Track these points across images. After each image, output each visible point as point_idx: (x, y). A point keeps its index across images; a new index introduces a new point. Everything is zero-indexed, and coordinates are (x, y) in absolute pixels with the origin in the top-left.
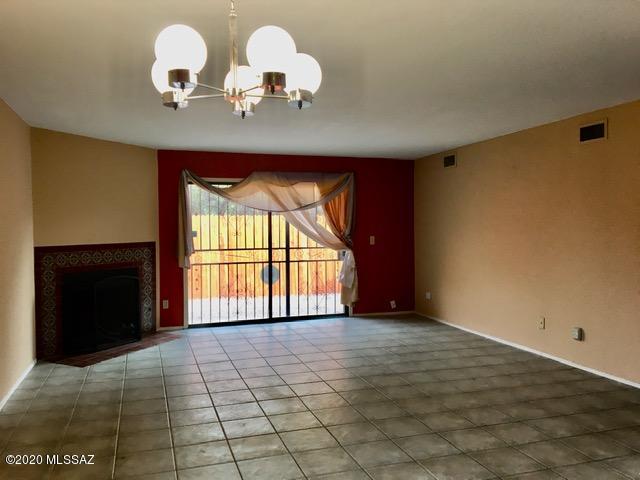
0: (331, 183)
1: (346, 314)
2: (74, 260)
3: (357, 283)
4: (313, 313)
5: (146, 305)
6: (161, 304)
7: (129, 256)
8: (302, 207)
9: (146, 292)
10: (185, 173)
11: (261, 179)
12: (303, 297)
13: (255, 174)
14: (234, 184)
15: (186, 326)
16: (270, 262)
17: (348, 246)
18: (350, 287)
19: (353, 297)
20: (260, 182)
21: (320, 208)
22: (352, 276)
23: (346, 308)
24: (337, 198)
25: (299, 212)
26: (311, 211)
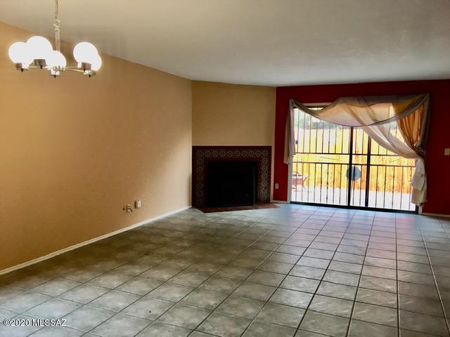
0: (406, 103)
1: (416, 212)
2: (215, 154)
3: (426, 187)
4: (388, 207)
5: (263, 185)
6: (273, 186)
7: (251, 154)
8: (377, 123)
9: (263, 177)
10: (291, 101)
11: (345, 102)
12: (381, 193)
13: (341, 100)
14: (325, 107)
15: (289, 201)
16: (350, 164)
17: (420, 155)
18: (420, 189)
19: (421, 198)
20: (344, 105)
21: (394, 124)
22: (423, 181)
23: (417, 207)
24: (412, 116)
25: (375, 127)
26: (385, 126)
